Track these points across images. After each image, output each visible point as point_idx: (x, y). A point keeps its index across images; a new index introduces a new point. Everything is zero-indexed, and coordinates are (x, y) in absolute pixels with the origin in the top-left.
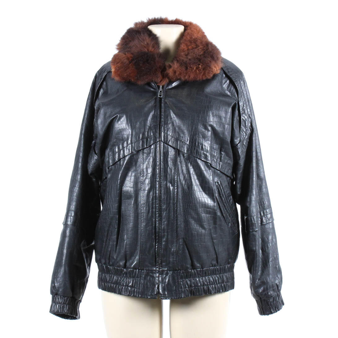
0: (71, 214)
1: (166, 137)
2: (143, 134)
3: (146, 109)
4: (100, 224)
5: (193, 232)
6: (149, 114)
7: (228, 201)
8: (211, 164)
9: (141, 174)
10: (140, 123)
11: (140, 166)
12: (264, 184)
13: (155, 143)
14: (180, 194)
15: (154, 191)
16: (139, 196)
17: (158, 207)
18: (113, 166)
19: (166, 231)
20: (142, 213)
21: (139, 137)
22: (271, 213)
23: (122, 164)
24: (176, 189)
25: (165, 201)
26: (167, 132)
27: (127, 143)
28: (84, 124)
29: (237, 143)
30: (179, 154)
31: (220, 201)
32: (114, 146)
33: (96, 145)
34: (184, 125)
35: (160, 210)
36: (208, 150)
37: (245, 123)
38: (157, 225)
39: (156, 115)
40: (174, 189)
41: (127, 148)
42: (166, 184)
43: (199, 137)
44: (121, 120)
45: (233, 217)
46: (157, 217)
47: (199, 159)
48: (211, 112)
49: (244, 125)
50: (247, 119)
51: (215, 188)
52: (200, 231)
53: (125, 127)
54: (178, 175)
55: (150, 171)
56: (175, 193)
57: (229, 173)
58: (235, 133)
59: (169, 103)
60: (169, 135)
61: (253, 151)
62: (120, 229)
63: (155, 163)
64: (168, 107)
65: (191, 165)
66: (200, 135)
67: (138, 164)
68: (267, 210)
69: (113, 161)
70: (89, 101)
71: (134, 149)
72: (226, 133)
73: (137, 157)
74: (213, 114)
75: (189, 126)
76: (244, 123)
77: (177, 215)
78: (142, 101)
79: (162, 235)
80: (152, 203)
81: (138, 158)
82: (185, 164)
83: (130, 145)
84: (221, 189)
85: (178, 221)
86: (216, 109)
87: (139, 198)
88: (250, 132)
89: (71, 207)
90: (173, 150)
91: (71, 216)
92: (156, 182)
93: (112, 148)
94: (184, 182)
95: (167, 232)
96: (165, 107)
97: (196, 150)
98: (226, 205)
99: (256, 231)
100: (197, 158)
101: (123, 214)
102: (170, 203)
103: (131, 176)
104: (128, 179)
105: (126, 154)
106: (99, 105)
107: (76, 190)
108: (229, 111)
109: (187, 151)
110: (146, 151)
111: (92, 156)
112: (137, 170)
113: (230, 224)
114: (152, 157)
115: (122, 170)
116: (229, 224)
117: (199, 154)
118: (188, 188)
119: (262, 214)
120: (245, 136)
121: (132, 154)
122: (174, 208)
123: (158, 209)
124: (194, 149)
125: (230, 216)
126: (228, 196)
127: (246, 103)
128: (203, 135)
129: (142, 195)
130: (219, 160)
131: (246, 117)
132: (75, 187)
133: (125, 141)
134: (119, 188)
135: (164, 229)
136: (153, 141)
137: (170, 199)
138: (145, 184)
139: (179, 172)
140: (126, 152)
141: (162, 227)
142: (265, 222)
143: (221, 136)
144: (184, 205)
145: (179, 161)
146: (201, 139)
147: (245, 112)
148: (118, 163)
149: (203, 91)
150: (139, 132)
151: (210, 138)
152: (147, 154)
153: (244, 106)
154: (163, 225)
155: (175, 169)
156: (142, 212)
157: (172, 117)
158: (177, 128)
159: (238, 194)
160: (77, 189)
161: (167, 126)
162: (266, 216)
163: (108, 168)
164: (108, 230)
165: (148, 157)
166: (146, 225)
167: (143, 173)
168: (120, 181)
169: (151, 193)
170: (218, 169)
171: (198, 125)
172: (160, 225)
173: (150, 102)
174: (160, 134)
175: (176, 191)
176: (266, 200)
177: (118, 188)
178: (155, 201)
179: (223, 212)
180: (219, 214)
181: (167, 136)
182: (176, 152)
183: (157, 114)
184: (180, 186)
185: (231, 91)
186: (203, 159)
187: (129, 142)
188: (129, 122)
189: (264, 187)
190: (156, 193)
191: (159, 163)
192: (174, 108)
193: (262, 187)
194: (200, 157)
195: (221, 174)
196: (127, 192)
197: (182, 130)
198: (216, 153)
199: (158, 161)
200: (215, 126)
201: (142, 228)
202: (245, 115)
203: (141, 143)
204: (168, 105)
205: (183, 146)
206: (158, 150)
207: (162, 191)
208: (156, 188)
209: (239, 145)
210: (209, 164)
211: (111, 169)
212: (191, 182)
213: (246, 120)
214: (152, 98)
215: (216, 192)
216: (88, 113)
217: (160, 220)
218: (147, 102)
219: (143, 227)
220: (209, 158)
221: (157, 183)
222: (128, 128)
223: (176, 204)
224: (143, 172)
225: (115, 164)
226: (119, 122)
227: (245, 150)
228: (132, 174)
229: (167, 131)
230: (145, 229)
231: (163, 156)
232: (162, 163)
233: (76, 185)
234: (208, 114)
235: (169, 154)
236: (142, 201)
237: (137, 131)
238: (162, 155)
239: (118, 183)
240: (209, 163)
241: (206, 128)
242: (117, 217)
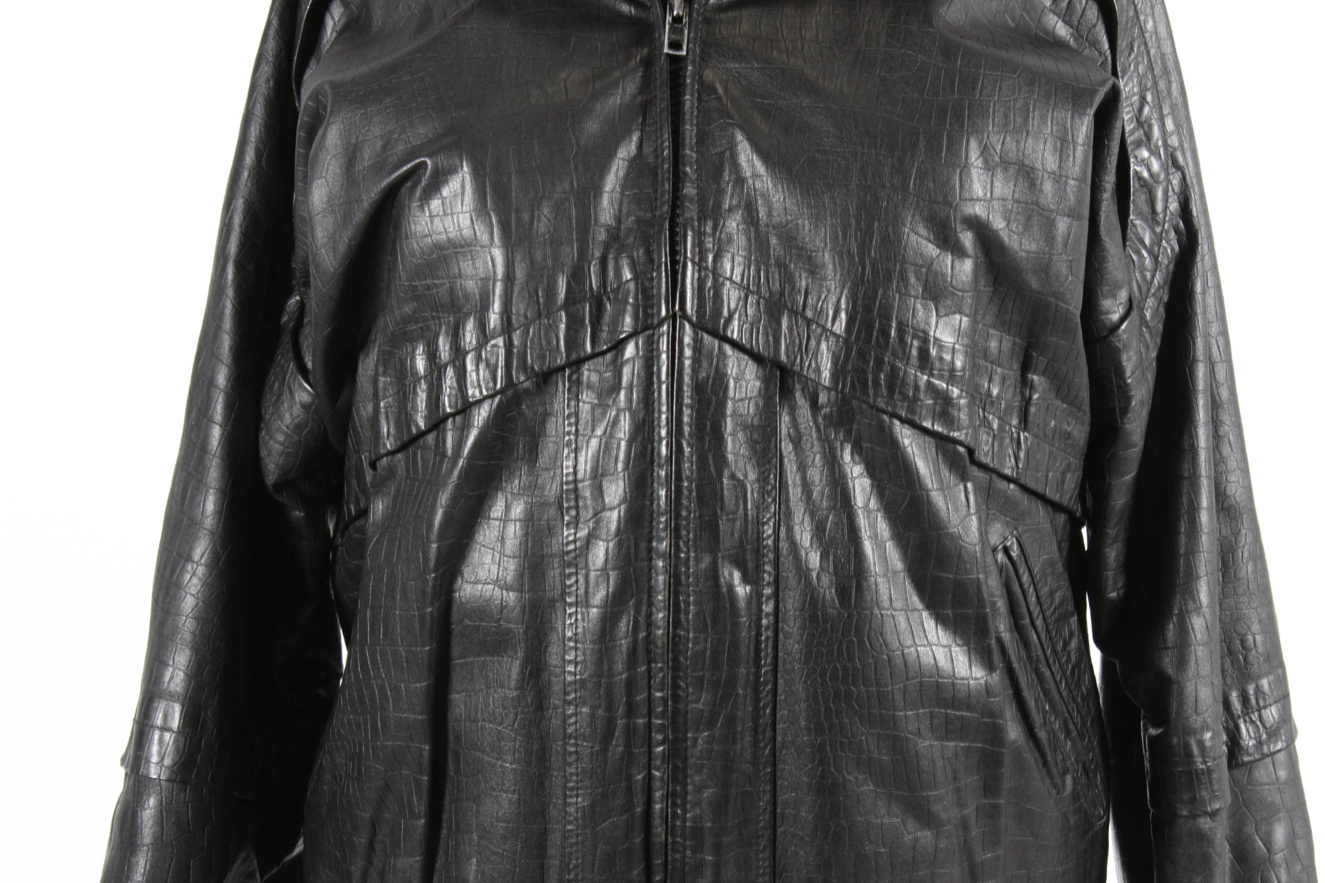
0: (165, 718)
1: (710, 297)
2: (577, 276)
3: (592, 126)
4: (328, 776)
5: (868, 848)
6: (611, 154)
7: (1059, 647)
8: (971, 452)
9: (561, 507)
10: (558, 209)
11: (556, 460)
12: (1245, 538)
13: (646, 326)
14: (792, 627)
15: (637, 612)
16: (554, 638)
17: (666, 705)
18: (400, 456)
19: (709, 842)
20: (570, 737)
21: (551, 292)
22: (1284, 699)
23: (449, 452)
24: (768, 598)
25: (703, 669)
26: (715, 261)
27: (482, 325)
28: (240, 203)
29: (1115, 317)
30: (786, 393)
31: (1020, 659)
32: (403, 338)
33: (306, 320)
34: (817, 220)
35: (677, 721)
36: (959, 364)
37: (1152, 202)
38: (658, 806)
39: (651, 160)
40: (756, 598)
41: (478, 359)
42: (714, 574)
43: (904, 294)
44: (446, 191)
45: (1082, 737)
46: (658, 763)
47: (903, 421)
48: (973, 144)
49: (1146, 209)
50: (1162, 177)
51: (993, 585)
52: (908, 838)
53: (467, 233)
54: (784, 517)
55: (615, 491)
56: (764, 622)
57: (1065, 487)
58: (1103, 260)
59: (726, 88)
60: (730, 279)
61: (1195, 360)
62: (445, 816)
63: (645, 448)
64: (723, 113)
65: (860, 454)
66: (913, 280)
67: (548, 448)
68: (1265, 683)
69: (398, 427)
70: (267, 69)
71: (523, 365)
72: (1061, 266)
73: (541, 409)
74: (985, 151)
75: (845, 227)
76: (1143, 197)
77: (774, 749)
78: (570, 78)
79: (684, 865)
80: (630, 685)
81: (546, 416)
82: (824, 456)
83: (500, 341)
84: (1021, 585)
85: (779, 782)
86: (1006, 125)
87: (554, 649)
88: (1177, 248)
89: (167, 679)
90: (751, 369)
91: (164, 729)
92: (650, 559)
93: (391, 354)
94: (814, 559)
95: (718, 849)
96: (704, 114)
97: (887, 368)
98: (1048, 674)
99: (1213, 815)
100: (894, 415)
101: (458, 739)
102: (732, 681)
103: (505, 520)
104: (487, 534)
105: (473, 392)
106: (316, 96)
107: (195, 581)
108: (1081, 138)
109: (837, 374)
110: (594, 378)
111: (282, 384)
112: (543, 488)
113: (1069, 780)
114: (630, 409)
115: (450, 487)
116: (1064, 782)
117: (905, 397)
118: (843, 592)
119: (1237, 705)
120: (1148, 275)
121: (510, 392)
122: (756, 709)
123: (663, 712)
124: (879, 362)
125: (1068, 734)
126: (1057, 621)
127: (1155, 84)
128: (931, 279)
129: (569, 634)
130: (1015, 422)
131: (1156, 166)
132: (189, 559)
133: (467, 316)
134: (434, 587)
135: (697, 832)
136: (636, 317)
137: (734, 661)
138: (588, 571)
139: (787, 500)
140: (478, 381)
141: (684, 820)
142: (1251, 750)
143: (1034, 283)
144: (815, 692)
145: (784, 431)
146: (919, 306)
147: (1148, 136)
148: (431, 438)
149: (927, 19)
150: (550, 263)
151: (969, 300)
152: (599, 397)
153: (1143, 100)
154: (694, 805)
155: (763, 479)
156: (570, 731)
157: (747, 172)
158: (774, 241)
159: (1111, 601)
160: (201, 570)
161: (715, 228)
162: (1255, 717)
163: (373, 465)
164: (374, 825)
165: (604, 414)
166: (593, 806)
167: (577, 507)
168: (439, 548)
169: (624, 625)
170: (1008, 472)
171: (897, 222)
172: (674, 804)
173: (616, 82)
174: (674, 272)
175: (768, 608)
176: (1255, 627)
177: (429, 590)
178: (644, 668)
179: (1037, 719)
180: (1014, 732)
181: (717, 288)
182: (767, 381)
183: (657, 152)
184: (792, 583)
185: (1075, 19)
186: (927, 424)
187: (494, 319)
188: (494, 202)
189: (1246, 555)
190: (650, 624)
191: (669, 445)
192: (758, 119)
193: (1233, 551)
194: (911, 410)
195: (1025, 500)
196: (482, 610)
197: (803, 248)
198: (997, 378)
199: (663, 433)
200: (998, 224)
201: (570, 823)
202: (1151, 152)
203: (563, 326)
204: (719, 98)
205: (813, 343)
206: (664, 369)
207: (687, 613)
208: (651, 592)
209: (1123, 327)
210: (961, 449)
211: (391, 472)
212: (859, 555)
213: (1157, 182)
214: (628, 59)
215: (1001, 604)
216: (260, 140)
217: (677, 775)
218: (598, 85)
219: (577, 819)
220: (963, 416)
221: (661, 564)
222: (484, 238)
223: (769, 687)
224: (576, 499)
225: (409, 443)
226: (435, 204)
227: (1154, 354)
228: (508, 508)
229: (718, 257)
230: (588, 831)
231: (691, 407)
232: (687, 450)
233: (191, 549)
234: (957, 155)
235: (731, 393)
236: (571, 668)
237: (538, 256)
238: (687, 401)
239: (426, 558)
240: (961, 444)
241: (947, 241)
242: (426, 754)
